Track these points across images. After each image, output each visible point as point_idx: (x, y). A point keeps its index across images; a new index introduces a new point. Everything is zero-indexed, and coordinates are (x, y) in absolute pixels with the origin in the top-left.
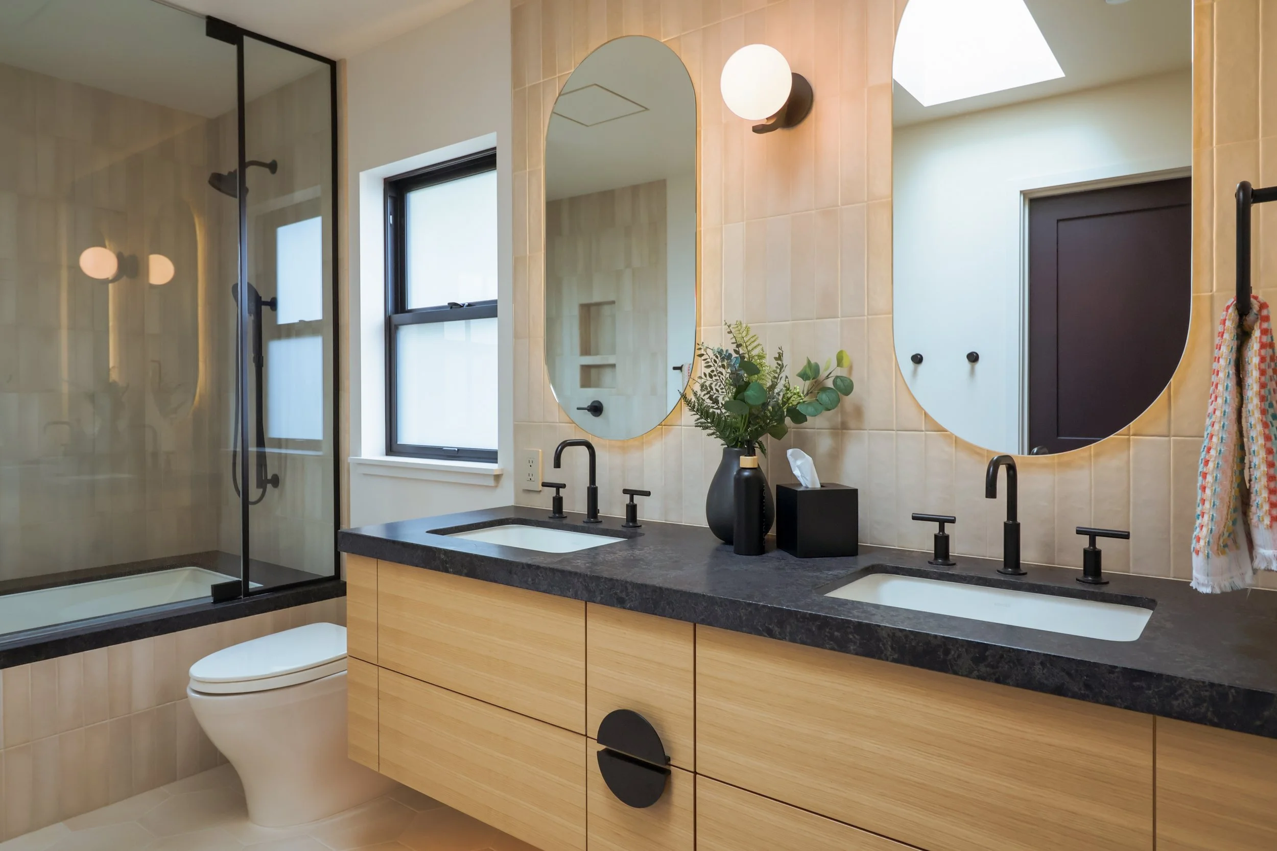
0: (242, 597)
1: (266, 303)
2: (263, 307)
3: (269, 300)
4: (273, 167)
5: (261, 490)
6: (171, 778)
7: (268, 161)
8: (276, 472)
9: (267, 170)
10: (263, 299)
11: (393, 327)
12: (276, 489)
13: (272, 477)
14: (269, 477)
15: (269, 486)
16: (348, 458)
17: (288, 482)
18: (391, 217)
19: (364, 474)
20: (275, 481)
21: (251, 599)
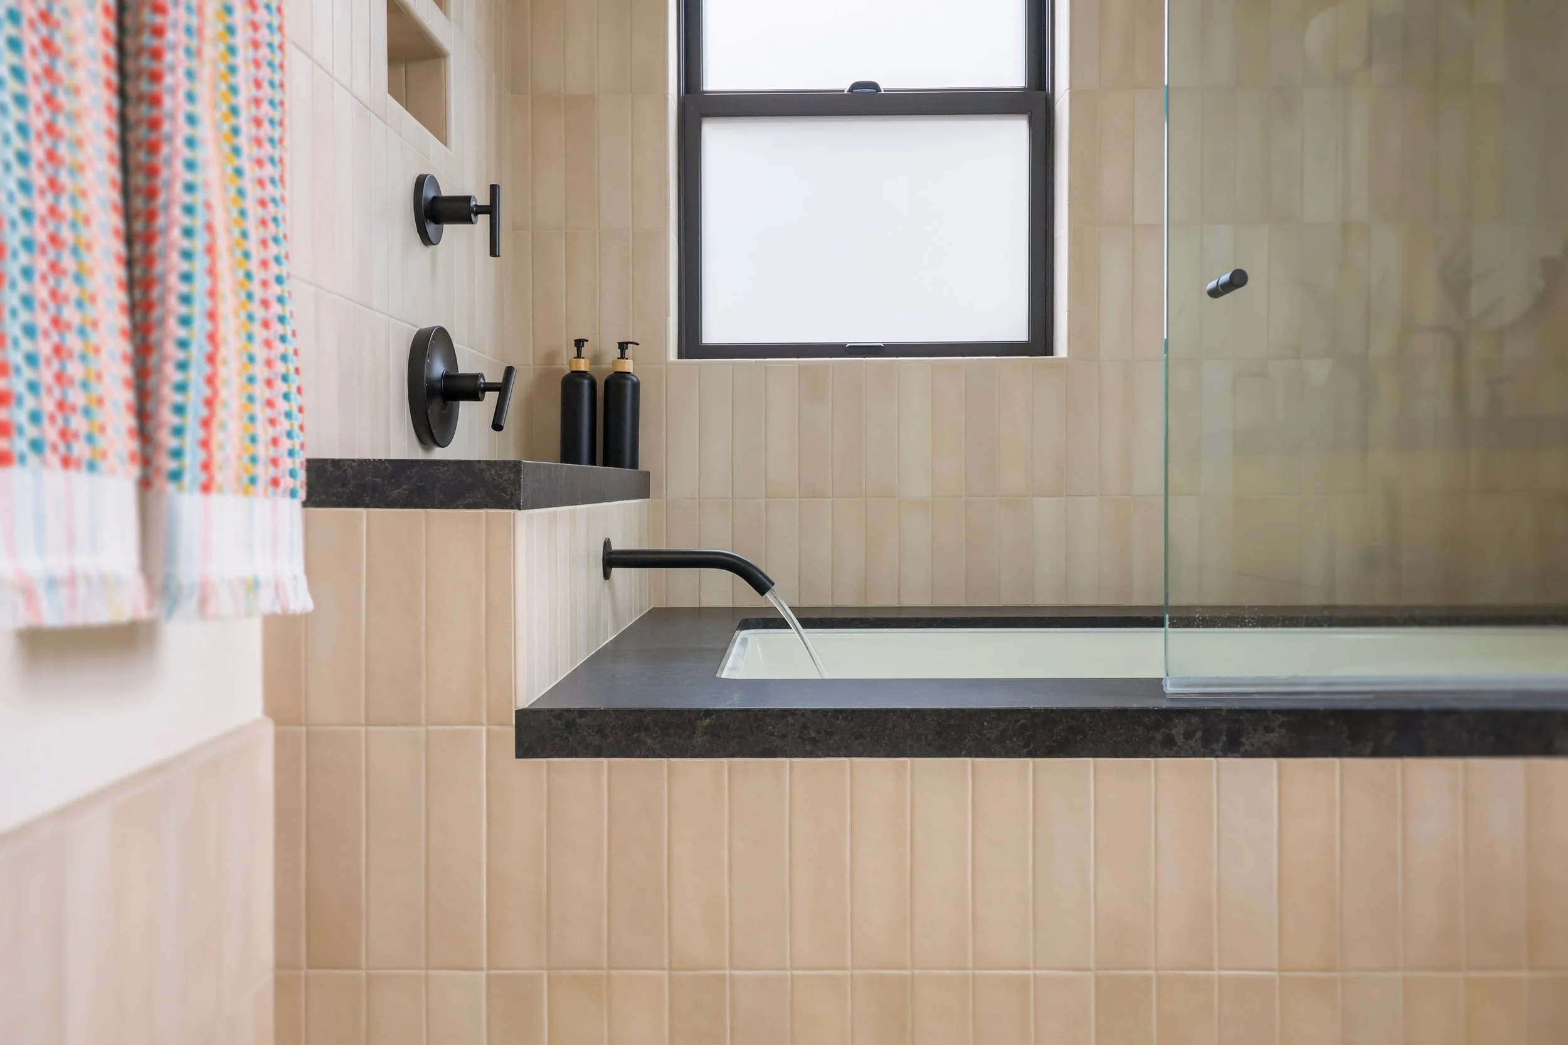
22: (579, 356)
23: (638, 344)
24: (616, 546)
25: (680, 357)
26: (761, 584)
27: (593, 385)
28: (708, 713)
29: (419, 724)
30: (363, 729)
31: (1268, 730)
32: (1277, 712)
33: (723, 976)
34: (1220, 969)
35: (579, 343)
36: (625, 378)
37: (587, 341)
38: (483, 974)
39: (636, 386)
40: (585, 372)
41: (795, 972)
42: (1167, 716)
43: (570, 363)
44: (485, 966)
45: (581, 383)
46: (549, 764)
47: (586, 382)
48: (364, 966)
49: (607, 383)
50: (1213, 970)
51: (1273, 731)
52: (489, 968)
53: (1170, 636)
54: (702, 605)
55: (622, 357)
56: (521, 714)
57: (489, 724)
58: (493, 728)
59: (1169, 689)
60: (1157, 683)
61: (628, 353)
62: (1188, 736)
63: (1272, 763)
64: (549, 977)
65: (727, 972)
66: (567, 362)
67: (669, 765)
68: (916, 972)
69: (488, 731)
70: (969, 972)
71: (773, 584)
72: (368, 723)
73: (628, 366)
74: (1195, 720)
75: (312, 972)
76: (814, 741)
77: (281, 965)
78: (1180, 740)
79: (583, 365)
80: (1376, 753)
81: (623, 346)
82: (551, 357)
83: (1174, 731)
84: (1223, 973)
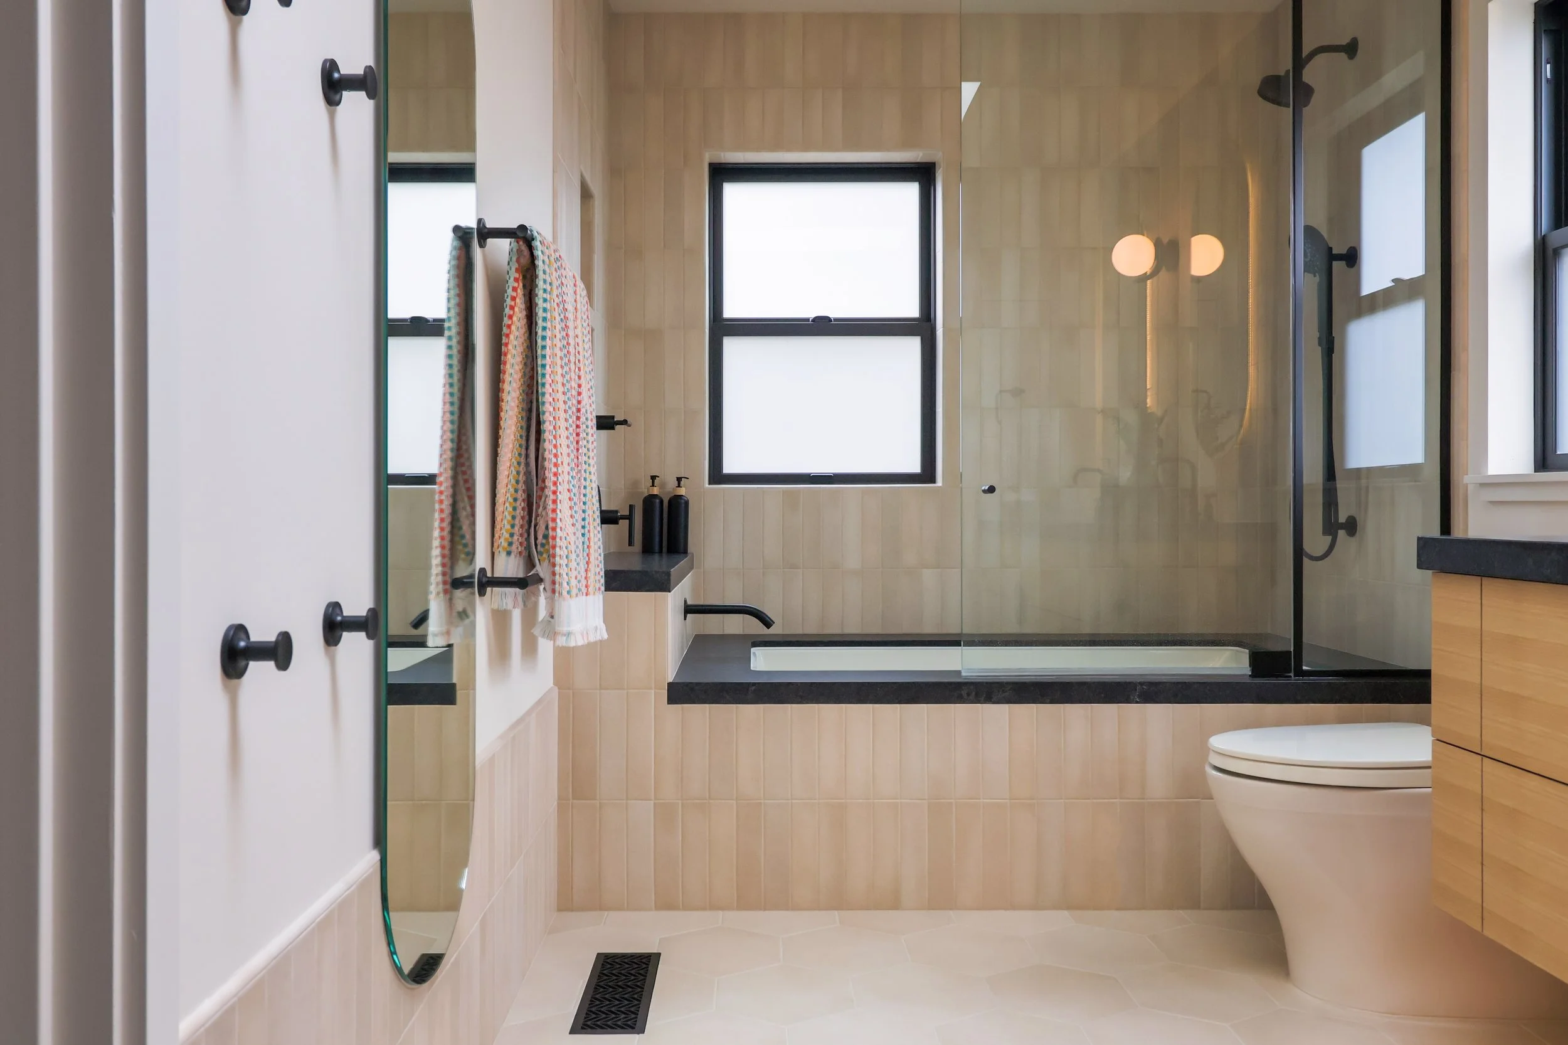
0: (1292, 674)
1: (1340, 257)
2: (1335, 264)
3: (1344, 252)
4: (1351, 49)
5: (1329, 538)
6: (1193, 903)
7: (1344, 41)
8: (1352, 512)
9: (1343, 56)
10: (1334, 252)
11: (1550, 252)
12: (1352, 539)
13: (1347, 520)
14: (1342, 519)
15: (1342, 533)
16: (1465, 479)
17: (1369, 526)
18: (1548, 66)
19: (1491, 502)
20: (1351, 526)
21: (1305, 680)
22: (653, 485)
23: (688, 478)
24: (689, 603)
25: (709, 484)
26: (768, 623)
27: (662, 502)
28: (754, 684)
29: (624, 689)
30: (598, 691)
31: (1004, 692)
32: (1008, 683)
33: (761, 803)
34: (984, 799)
35: (653, 478)
36: (681, 499)
37: (658, 477)
38: (652, 802)
39: (687, 503)
40: (657, 495)
41: (793, 801)
42: (958, 686)
43: (648, 490)
44: (653, 798)
45: (655, 502)
46: (682, 708)
47: (658, 501)
48: (598, 798)
49: (670, 501)
50: (980, 799)
51: (1006, 692)
52: (655, 799)
53: (964, 651)
54: (725, 633)
55: (679, 486)
56: (669, 684)
57: (655, 688)
58: (656, 691)
59: (964, 674)
60: (959, 672)
61: (682, 483)
62: (968, 695)
63: (1006, 706)
64: (682, 804)
65: (762, 801)
66: (645, 489)
67: (737, 708)
68: (848, 801)
69: (655, 692)
70: (871, 801)
71: (774, 623)
72: (601, 689)
73: (682, 491)
74: (972, 687)
75: (575, 801)
76: (801, 697)
77: (561, 798)
78: (965, 696)
79: (656, 491)
80: (1052, 702)
81: (679, 479)
82: (636, 484)
83: (962, 692)
84: (985, 800)
